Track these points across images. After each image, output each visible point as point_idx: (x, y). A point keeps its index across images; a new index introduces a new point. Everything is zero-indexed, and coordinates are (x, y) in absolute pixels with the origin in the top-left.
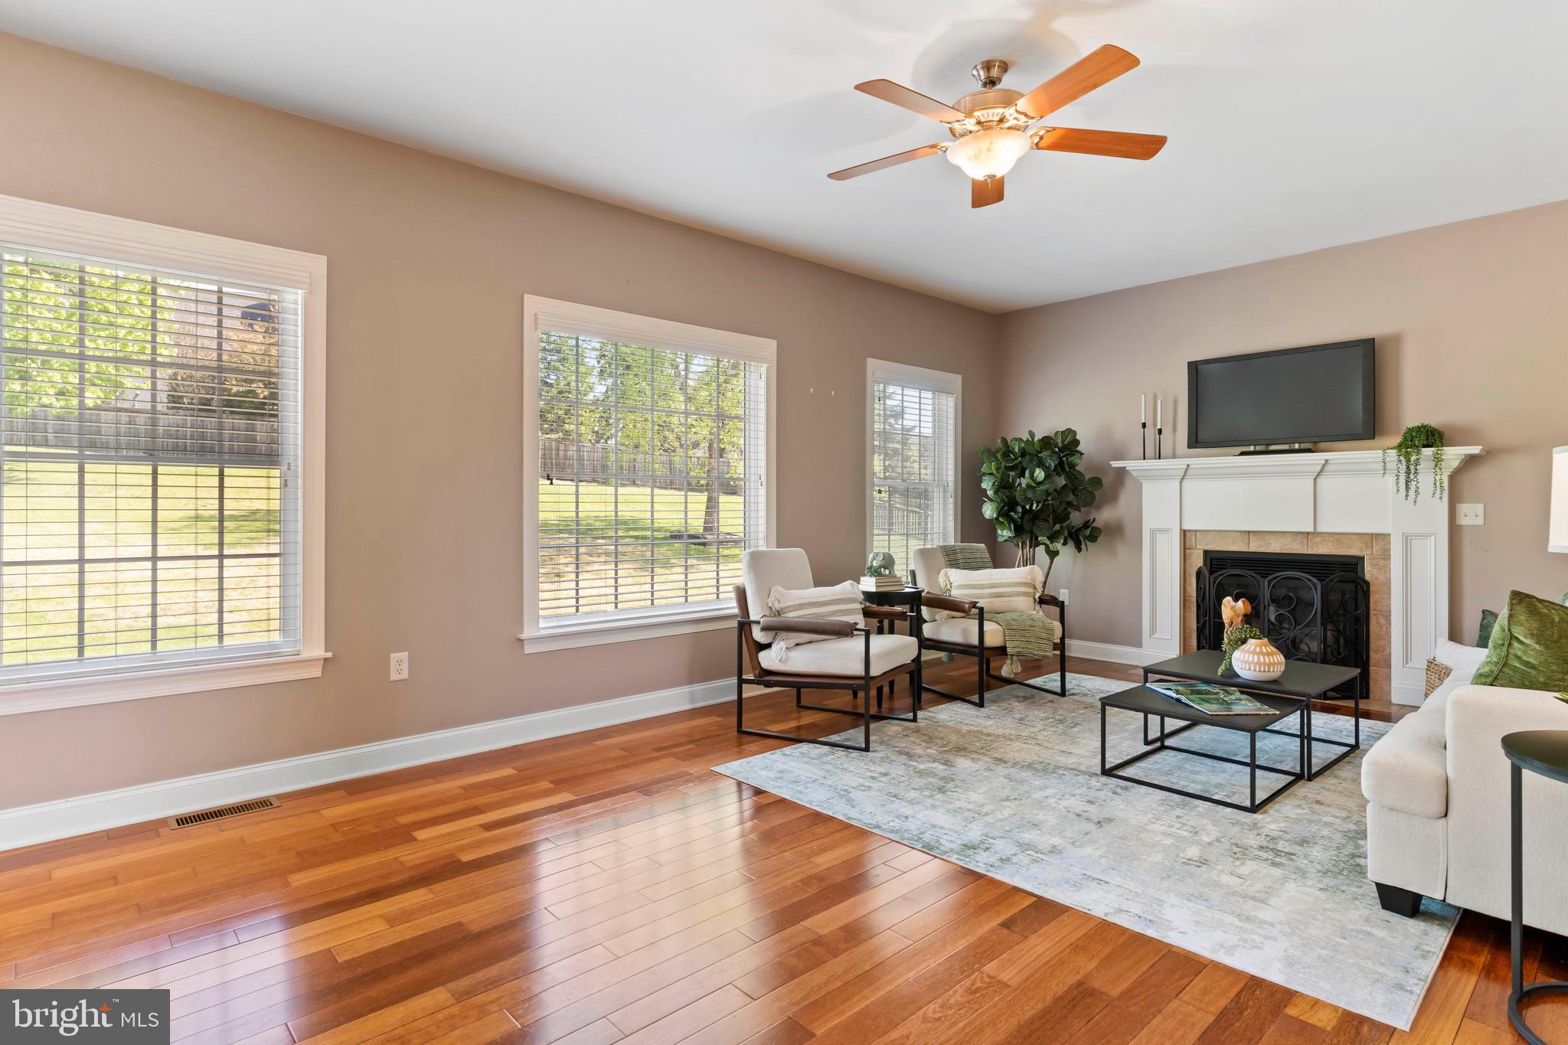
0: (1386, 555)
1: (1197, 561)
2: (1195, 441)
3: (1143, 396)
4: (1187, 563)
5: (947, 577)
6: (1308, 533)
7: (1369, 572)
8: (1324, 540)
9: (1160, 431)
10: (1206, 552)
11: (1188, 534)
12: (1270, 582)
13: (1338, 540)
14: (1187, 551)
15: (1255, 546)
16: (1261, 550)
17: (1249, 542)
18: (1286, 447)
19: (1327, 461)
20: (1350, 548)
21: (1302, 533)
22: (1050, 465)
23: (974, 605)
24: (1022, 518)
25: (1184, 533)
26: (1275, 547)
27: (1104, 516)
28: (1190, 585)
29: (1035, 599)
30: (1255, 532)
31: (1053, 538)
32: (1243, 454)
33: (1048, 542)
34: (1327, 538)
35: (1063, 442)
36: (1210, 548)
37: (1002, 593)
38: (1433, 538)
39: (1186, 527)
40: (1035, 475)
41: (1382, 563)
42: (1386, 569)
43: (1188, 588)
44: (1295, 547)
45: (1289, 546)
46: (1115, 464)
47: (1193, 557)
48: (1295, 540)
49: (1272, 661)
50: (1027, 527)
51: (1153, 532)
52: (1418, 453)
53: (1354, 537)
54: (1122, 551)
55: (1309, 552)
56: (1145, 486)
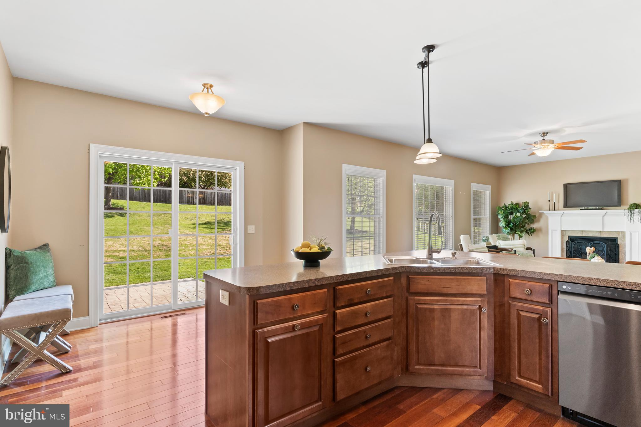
0: (624, 237)
1: (566, 239)
2: (566, 205)
3: (549, 192)
4: (563, 239)
5: (499, 242)
6: (601, 231)
7: (619, 241)
9: (555, 203)
10: (569, 236)
11: (563, 231)
12: (590, 244)
13: (610, 233)
14: (563, 236)
15: (584, 235)
16: (586, 236)
18: (594, 208)
19: (606, 212)
20: (613, 235)
21: (599, 231)
22: (521, 212)
23: (512, 250)
24: (513, 226)
25: (562, 231)
27: (535, 226)
28: (564, 245)
29: (525, 249)
31: (521, 232)
32: (581, 210)
33: (520, 233)
34: (606, 233)
35: (524, 205)
37: (516, 247)
38: (637, 233)
39: (563, 229)
40: (517, 215)
41: (623, 239)
42: (624, 241)
43: (563, 246)
44: (597, 235)
45: (595, 235)
46: (540, 212)
50: (514, 229)
51: (552, 231)
52: (634, 211)
53: (614, 232)
54: (541, 236)
55: (601, 236)
56: (550, 218)
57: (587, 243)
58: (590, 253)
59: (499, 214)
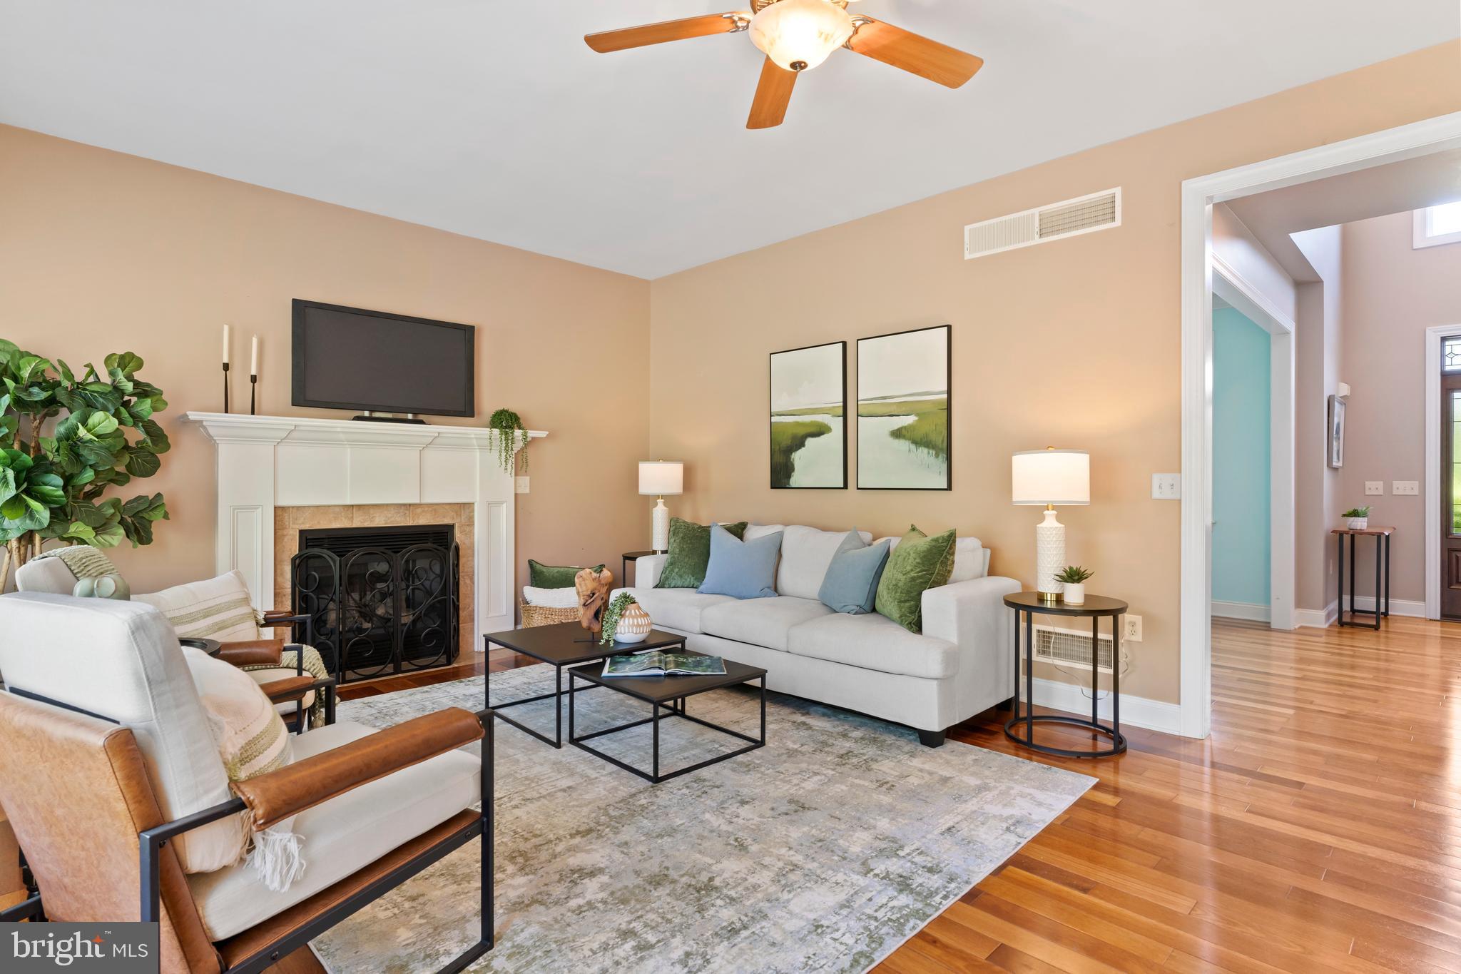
0: (471, 523)
1: (293, 548)
2: (304, 396)
3: (227, 327)
4: (280, 548)
6: (410, 505)
7: (458, 536)
8: (423, 511)
9: (254, 379)
10: (301, 532)
11: (279, 512)
13: (435, 510)
14: (280, 533)
16: (366, 525)
17: (352, 517)
18: (389, 415)
19: (437, 433)
20: (444, 517)
21: (405, 505)
22: (104, 406)
25: (277, 510)
26: (379, 521)
28: (284, 573)
29: (258, 621)
30: (360, 507)
31: (100, 528)
32: (358, 418)
33: (89, 534)
34: (426, 509)
36: (306, 527)
37: (224, 621)
38: (505, 505)
39: (281, 503)
40: (92, 421)
41: (467, 529)
42: (471, 534)
43: (282, 577)
44: (399, 519)
45: (392, 519)
46: (193, 415)
47: (286, 540)
48: (399, 513)
51: (233, 510)
52: (512, 433)
53: (447, 507)
55: (411, 524)
56: (224, 450)
57: (392, 554)
58: (594, 594)
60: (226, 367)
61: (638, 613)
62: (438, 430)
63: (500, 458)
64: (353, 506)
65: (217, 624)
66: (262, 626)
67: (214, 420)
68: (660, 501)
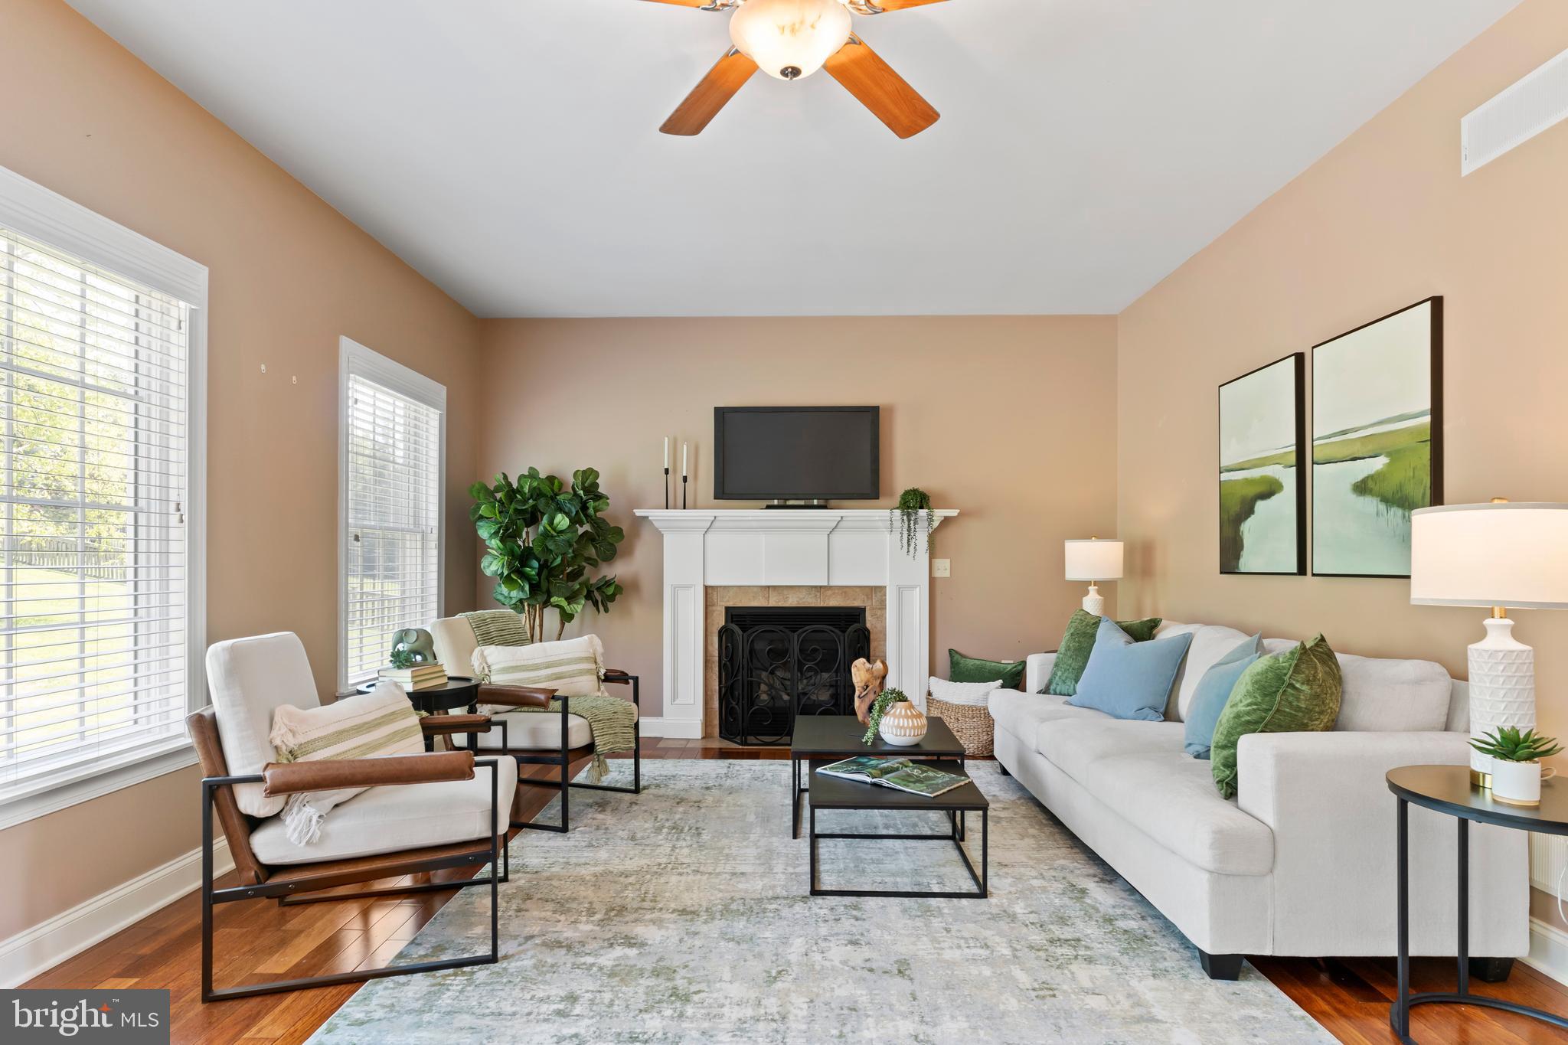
0: (882, 606)
1: (720, 620)
2: (722, 491)
3: (666, 439)
4: (709, 621)
5: (484, 657)
6: (821, 587)
7: (870, 622)
8: (834, 593)
9: (685, 479)
10: (727, 609)
11: (710, 591)
12: (799, 636)
13: (845, 593)
14: (710, 608)
15: (774, 601)
16: (781, 604)
17: (769, 597)
18: (802, 503)
19: (842, 517)
20: (854, 599)
21: (816, 587)
22: (570, 510)
23: (552, 695)
24: (539, 574)
25: (706, 588)
26: (792, 601)
27: (617, 570)
28: (712, 644)
29: (599, 677)
30: (775, 587)
31: (571, 599)
32: (769, 507)
33: (564, 603)
34: (836, 591)
35: (583, 483)
36: (731, 604)
37: (562, 673)
38: (918, 589)
39: (709, 583)
40: (556, 521)
41: (879, 613)
42: (882, 618)
43: (710, 648)
44: (810, 600)
45: (804, 600)
46: (638, 513)
47: (715, 615)
48: (810, 594)
49: (916, 724)
50: (544, 585)
51: (675, 588)
52: (916, 514)
53: (858, 590)
54: (638, 610)
55: (822, 605)
56: (668, 540)
57: (790, 633)
58: (867, 687)
59: (481, 518)
60: (667, 471)
61: (909, 714)
62: (842, 515)
63: (901, 540)
64: (769, 587)
65: (555, 674)
66: (604, 681)
67: (657, 515)
68: (1092, 589)
